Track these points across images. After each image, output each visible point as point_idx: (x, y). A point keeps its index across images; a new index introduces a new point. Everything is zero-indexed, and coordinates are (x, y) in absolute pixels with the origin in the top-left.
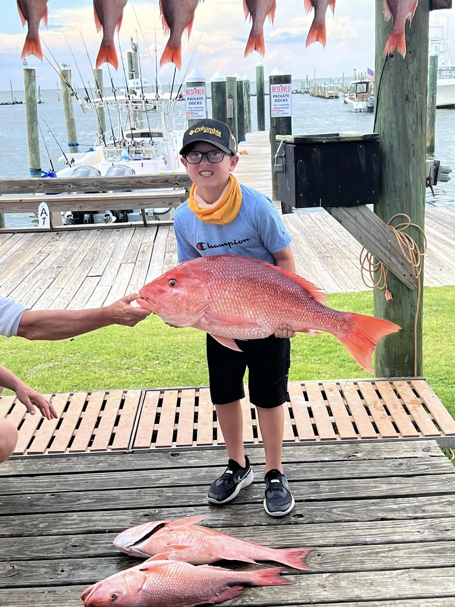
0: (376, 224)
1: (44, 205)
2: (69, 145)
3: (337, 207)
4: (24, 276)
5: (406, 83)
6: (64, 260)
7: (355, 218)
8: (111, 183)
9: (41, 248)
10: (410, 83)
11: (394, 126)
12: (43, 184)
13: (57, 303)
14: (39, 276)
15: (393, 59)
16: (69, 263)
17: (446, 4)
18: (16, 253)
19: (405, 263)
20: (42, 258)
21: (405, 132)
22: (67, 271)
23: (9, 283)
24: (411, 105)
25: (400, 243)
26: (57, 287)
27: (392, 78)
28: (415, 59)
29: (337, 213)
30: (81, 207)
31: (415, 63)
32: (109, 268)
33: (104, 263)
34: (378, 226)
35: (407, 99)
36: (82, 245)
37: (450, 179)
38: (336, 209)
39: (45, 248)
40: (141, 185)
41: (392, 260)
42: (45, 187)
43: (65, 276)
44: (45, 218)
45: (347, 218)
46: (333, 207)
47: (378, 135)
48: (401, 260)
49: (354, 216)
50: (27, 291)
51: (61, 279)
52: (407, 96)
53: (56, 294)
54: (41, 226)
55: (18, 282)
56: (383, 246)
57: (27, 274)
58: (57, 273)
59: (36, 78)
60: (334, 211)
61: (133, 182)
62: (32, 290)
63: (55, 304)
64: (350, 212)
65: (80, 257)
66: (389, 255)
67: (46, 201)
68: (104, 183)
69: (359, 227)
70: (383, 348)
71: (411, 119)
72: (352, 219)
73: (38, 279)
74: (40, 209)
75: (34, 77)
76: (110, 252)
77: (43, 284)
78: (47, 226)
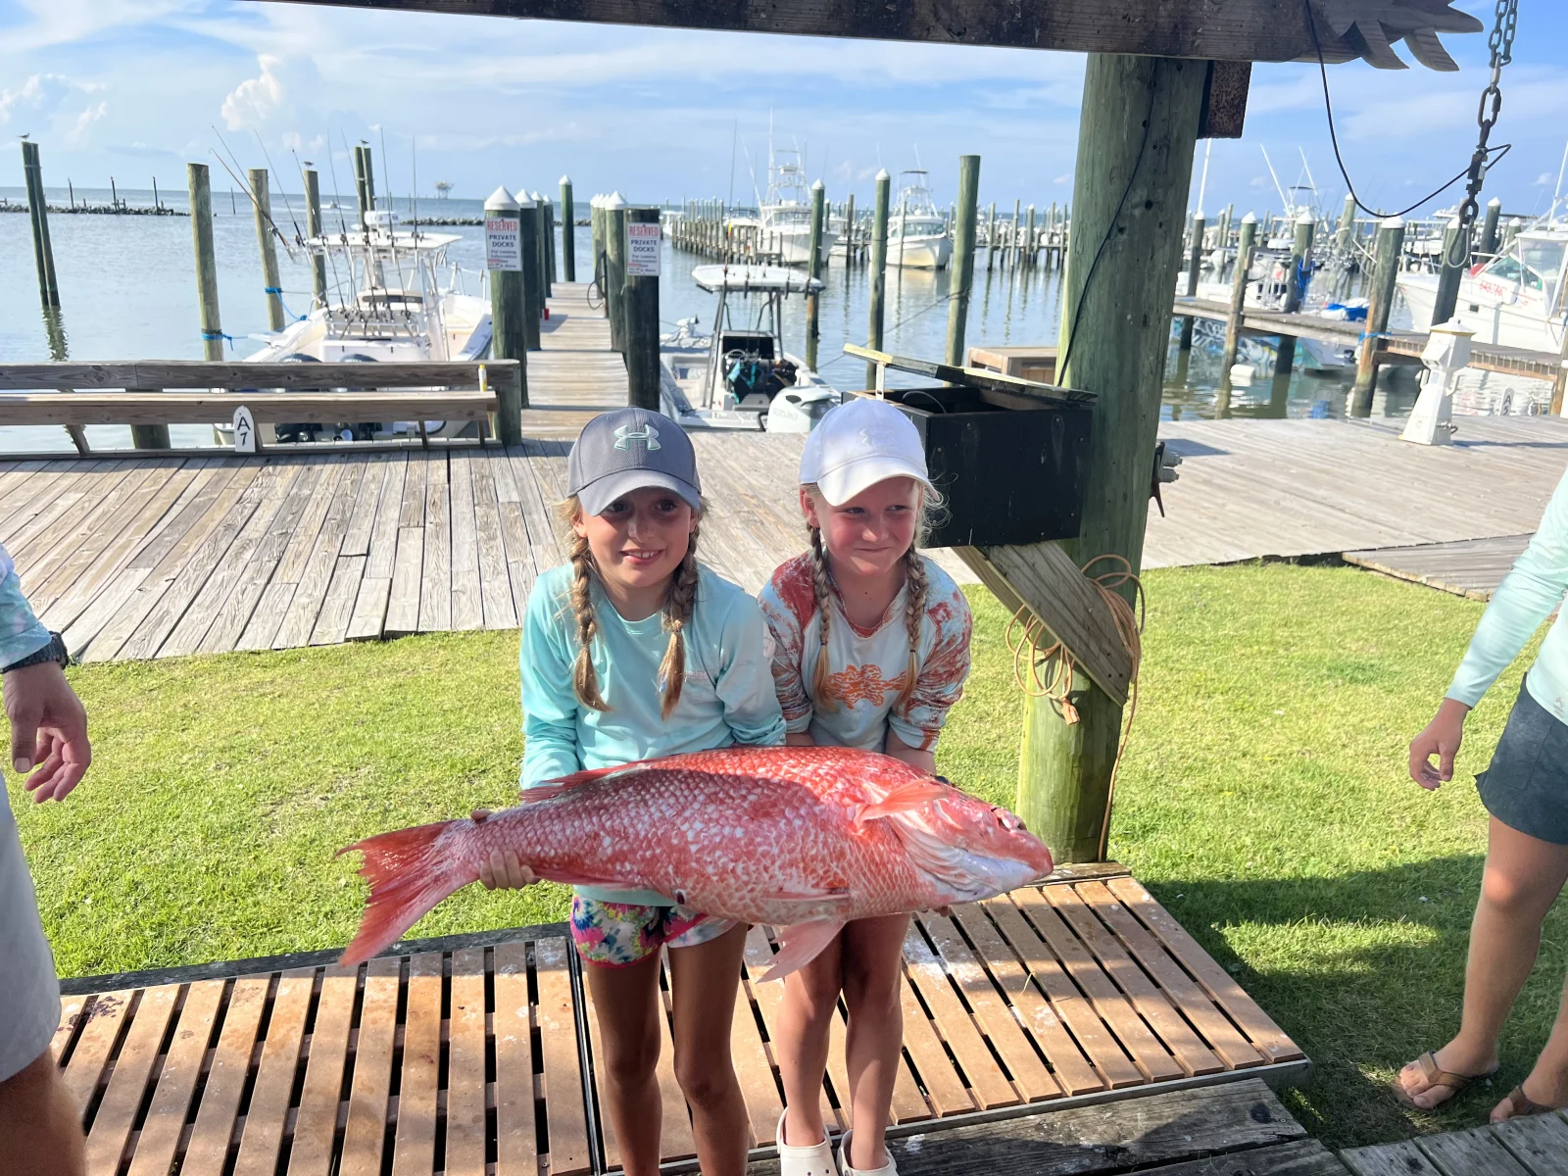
0: (1070, 579)
1: (243, 412)
2: (267, 291)
3: (1001, 545)
4: (220, 555)
5: (1146, 287)
6: (291, 517)
7: (1032, 567)
8: (364, 375)
9: (241, 491)
10: (1154, 290)
11: (1111, 375)
12: (239, 374)
13: (294, 621)
14: (247, 555)
15: (1124, 237)
16: (300, 525)
17: (1231, 128)
18: (197, 500)
19: (1114, 655)
20: (247, 513)
21: (1134, 389)
22: (299, 543)
23: (191, 571)
24: (1150, 335)
25: (1115, 617)
26: (286, 580)
27: (1118, 277)
28: (1168, 240)
29: (1001, 556)
30: (312, 416)
31: (1167, 248)
32: (377, 536)
33: (367, 525)
34: (1073, 582)
35: (1145, 323)
36: (318, 487)
37: (1177, 477)
38: (999, 548)
39: (249, 491)
40: (417, 379)
41: (1092, 648)
42: (244, 378)
43: (298, 555)
44: (245, 434)
45: (1018, 568)
46: (993, 545)
47: (1095, 396)
48: (1106, 646)
49: (1031, 561)
50: (229, 590)
51: (291, 561)
52: (1145, 317)
53: (287, 598)
54: (238, 447)
55: (210, 568)
56: (1078, 621)
57: (224, 548)
58: (282, 548)
59: (211, 180)
60: (996, 553)
61: (401, 373)
62: (238, 588)
63: (289, 622)
64: (1024, 554)
65: (318, 512)
66: (1085, 638)
67: (247, 404)
68: (352, 374)
69: (1038, 583)
70: (1046, 809)
71: (1147, 363)
72: (1026, 569)
73: (245, 562)
74: (237, 417)
75: (207, 177)
76: (374, 502)
77: (259, 571)
78: (250, 448)
